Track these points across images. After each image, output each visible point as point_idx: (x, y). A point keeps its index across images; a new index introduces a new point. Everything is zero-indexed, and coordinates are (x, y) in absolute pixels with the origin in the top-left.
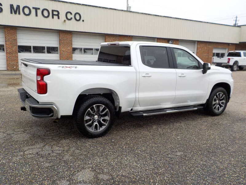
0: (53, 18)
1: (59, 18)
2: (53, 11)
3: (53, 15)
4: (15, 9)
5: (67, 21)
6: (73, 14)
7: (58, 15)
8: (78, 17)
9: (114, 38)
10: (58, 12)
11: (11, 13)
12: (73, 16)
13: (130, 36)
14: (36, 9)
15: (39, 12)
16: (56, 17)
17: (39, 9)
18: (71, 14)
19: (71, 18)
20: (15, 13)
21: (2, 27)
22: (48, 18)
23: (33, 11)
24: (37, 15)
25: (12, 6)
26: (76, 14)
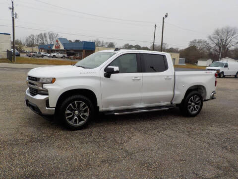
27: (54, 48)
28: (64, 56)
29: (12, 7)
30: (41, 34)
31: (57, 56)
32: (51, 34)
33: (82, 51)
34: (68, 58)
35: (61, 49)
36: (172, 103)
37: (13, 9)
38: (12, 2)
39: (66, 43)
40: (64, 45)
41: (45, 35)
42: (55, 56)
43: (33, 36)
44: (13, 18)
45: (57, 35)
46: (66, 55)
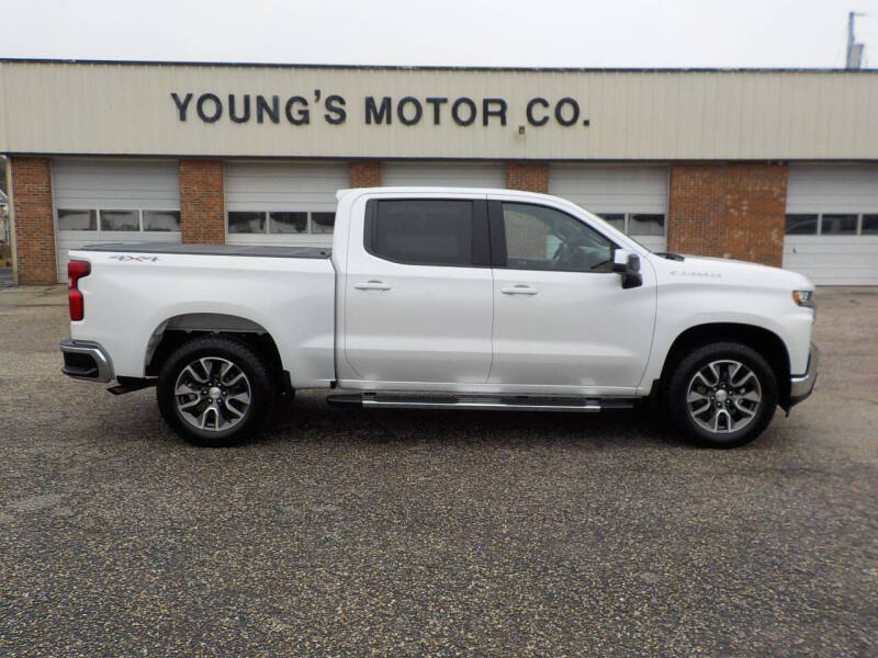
0: (485, 123)
1: (504, 122)
2: (486, 102)
3: (486, 114)
4: (378, 110)
5: (529, 128)
6: (553, 104)
7: (502, 115)
8: (569, 113)
9: (706, 175)
10: (502, 103)
11: (368, 121)
12: (550, 112)
13: (775, 163)
14: (437, 103)
15: (446, 111)
16: (494, 121)
17: (445, 101)
18: (545, 104)
19: (546, 119)
20: (378, 121)
21: (344, 162)
22: (471, 127)
23: (428, 110)
24: (437, 121)
25: (370, 102)
26: (560, 104)
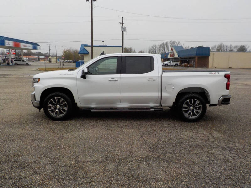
27: (169, 57)
28: (177, 64)
29: (121, 22)
30: (163, 44)
31: (169, 64)
32: (173, 43)
33: (194, 58)
34: (180, 66)
35: (175, 57)
36: (161, 106)
37: (123, 24)
38: (123, 18)
39: (180, 50)
40: (178, 52)
41: (167, 44)
42: (167, 64)
43: (156, 46)
44: (123, 31)
45: (179, 43)
46: (179, 63)
